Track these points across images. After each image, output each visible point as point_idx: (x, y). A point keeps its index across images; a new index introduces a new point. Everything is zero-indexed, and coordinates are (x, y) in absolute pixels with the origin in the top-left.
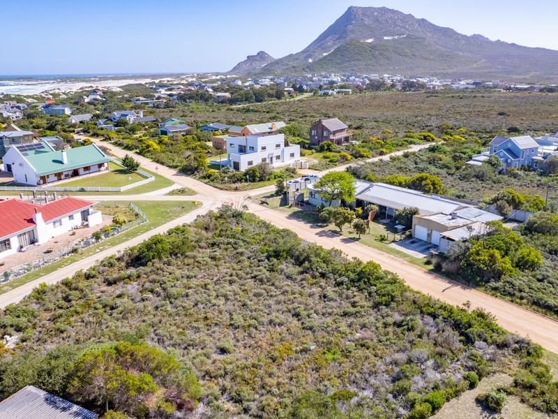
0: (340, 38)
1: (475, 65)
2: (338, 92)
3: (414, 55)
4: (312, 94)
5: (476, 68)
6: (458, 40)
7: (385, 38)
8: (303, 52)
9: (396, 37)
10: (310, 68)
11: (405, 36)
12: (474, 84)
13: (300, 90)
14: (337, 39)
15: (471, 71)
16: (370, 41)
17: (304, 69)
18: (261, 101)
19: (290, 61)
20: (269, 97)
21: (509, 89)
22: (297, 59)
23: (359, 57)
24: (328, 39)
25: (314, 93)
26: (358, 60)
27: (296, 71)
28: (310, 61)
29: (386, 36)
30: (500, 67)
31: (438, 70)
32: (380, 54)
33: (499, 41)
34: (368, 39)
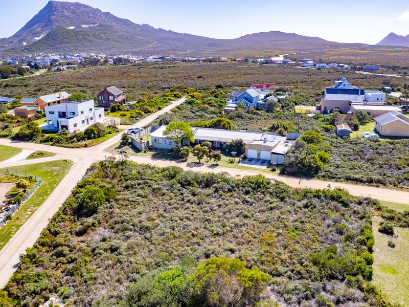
0: (46, 26)
1: (151, 46)
2: (68, 68)
3: (108, 39)
4: (47, 70)
5: (152, 47)
6: (135, 28)
7: (83, 26)
8: (15, 36)
9: (92, 25)
10: (28, 49)
11: (98, 25)
12: (160, 58)
13: (37, 67)
14: (44, 27)
15: (150, 49)
16: (72, 28)
17: (23, 50)
18: (6, 78)
19: (5, 44)
20: (12, 74)
21: (185, 61)
22: (11, 42)
23: (68, 40)
24: (36, 26)
25: (49, 69)
26: (67, 43)
27: (16, 52)
28: (25, 44)
29: (83, 24)
30: (167, 46)
31: (128, 49)
32: (84, 38)
33: (160, 28)
34: (69, 26)
